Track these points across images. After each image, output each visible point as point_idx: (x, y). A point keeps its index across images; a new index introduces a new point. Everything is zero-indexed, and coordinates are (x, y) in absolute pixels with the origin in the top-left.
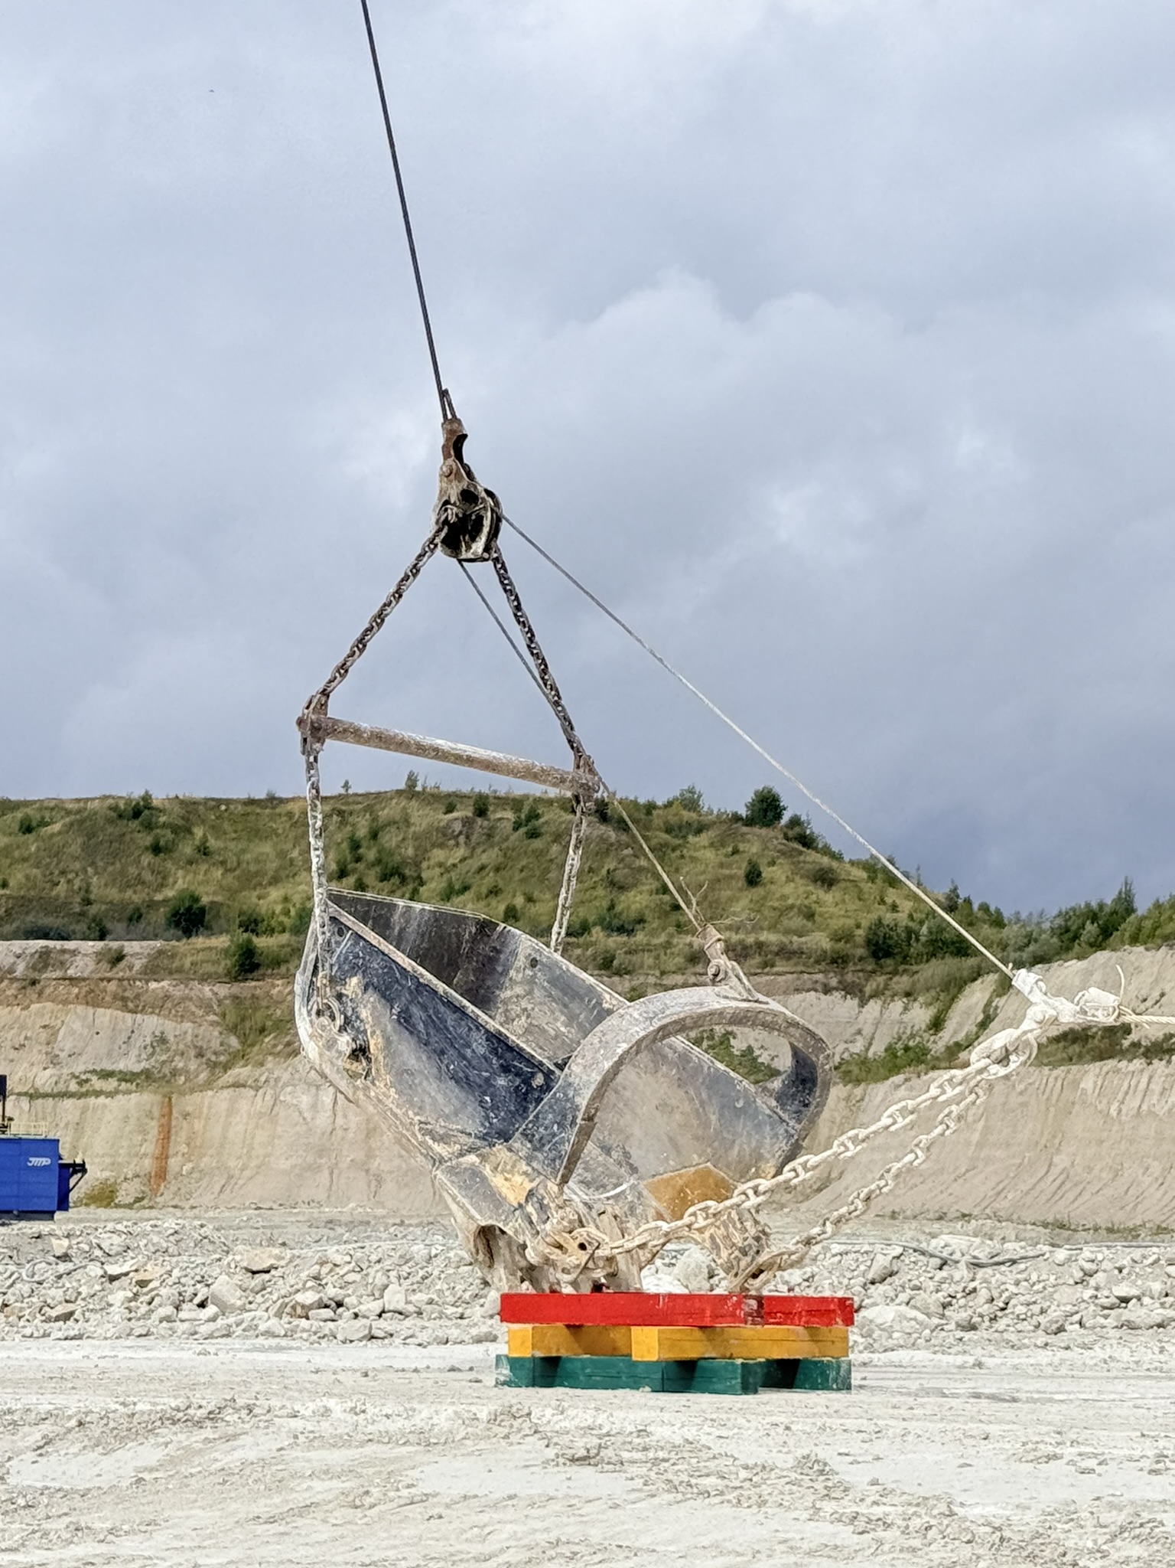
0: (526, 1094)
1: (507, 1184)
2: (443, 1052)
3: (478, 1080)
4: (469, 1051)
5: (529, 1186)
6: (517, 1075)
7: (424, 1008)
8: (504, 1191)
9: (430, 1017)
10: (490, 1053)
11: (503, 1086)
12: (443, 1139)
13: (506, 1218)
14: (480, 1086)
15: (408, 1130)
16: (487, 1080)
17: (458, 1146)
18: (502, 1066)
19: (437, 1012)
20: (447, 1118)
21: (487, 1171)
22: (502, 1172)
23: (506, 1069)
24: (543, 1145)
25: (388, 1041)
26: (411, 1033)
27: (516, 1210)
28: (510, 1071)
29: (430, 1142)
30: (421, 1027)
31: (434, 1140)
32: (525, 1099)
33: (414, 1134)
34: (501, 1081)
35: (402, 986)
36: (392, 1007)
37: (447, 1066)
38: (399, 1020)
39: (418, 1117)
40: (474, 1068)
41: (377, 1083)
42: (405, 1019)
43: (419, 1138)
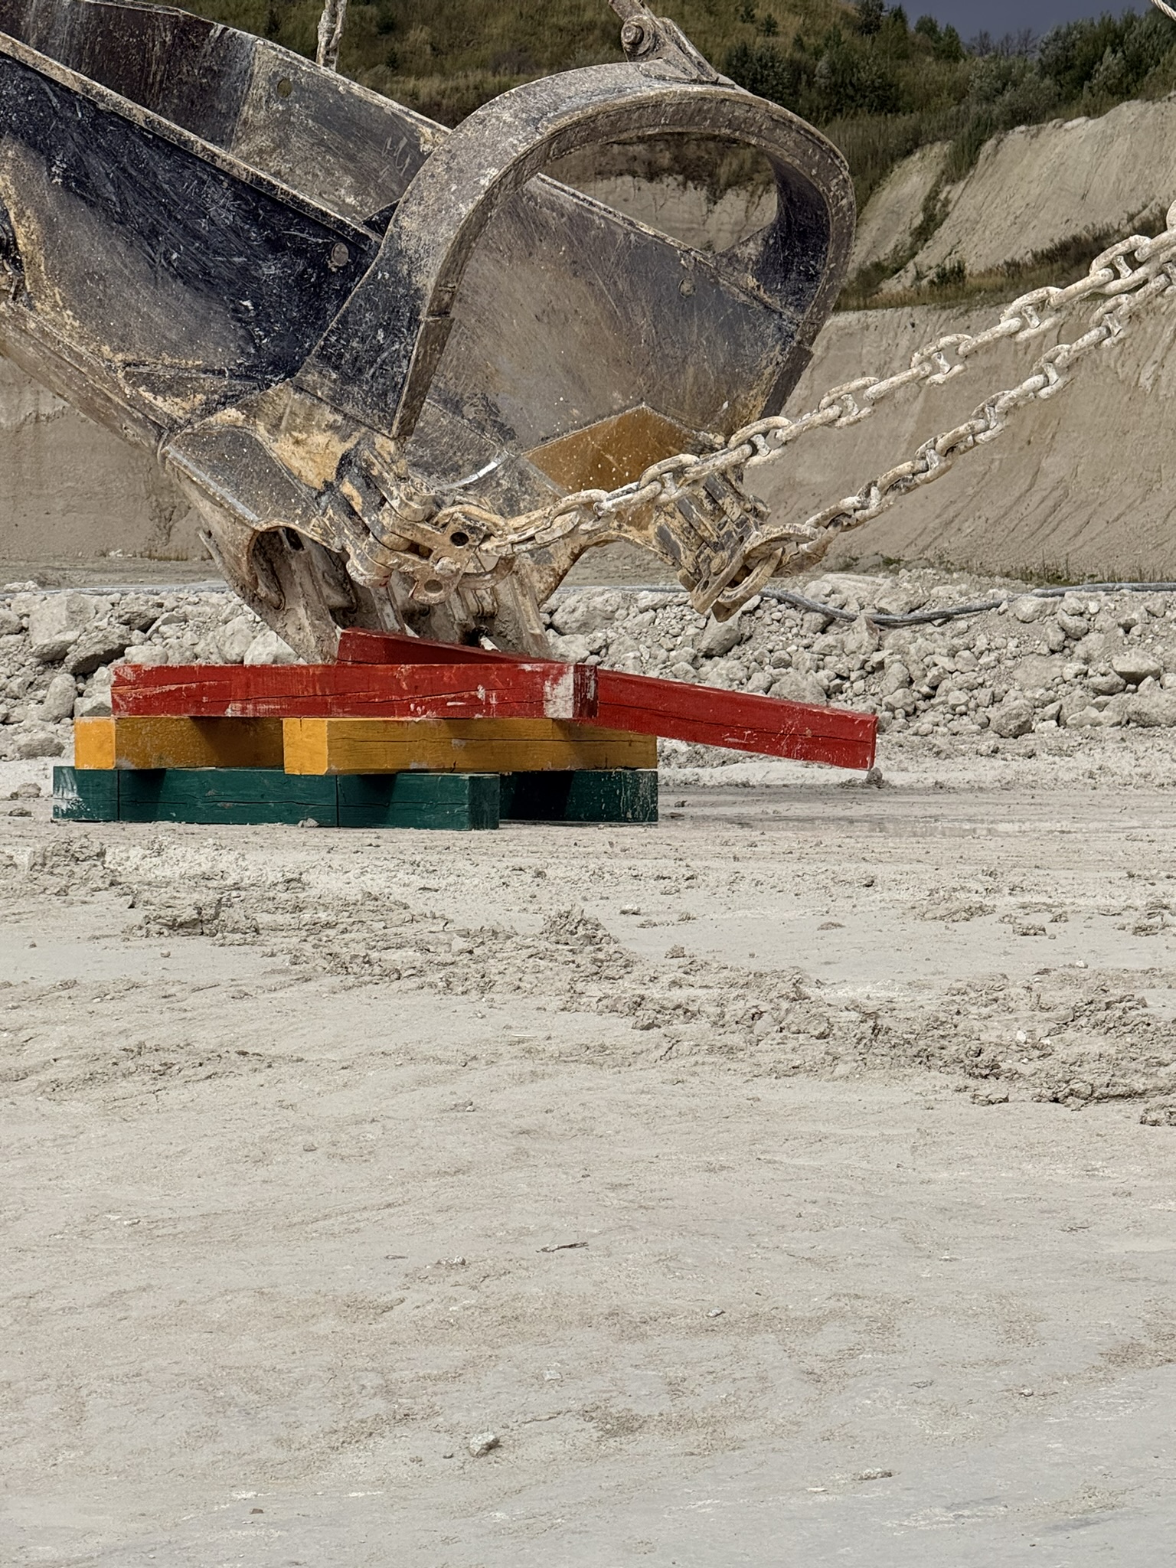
0: (318, 285)
1: (301, 451)
2: (153, 234)
3: (225, 273)
4: (203, 222)
5: (340, 449)
6: (299, 252)
7: (111, 156)
8: (296, 464)
9: (124, 170)
10: (245, 220)
11: (275, 278)
12: (173, 387)
13: (304, 511)
14: (230, 283)
15: (104, 380)
16: (243, 270)
17: (201, 397)
18: (268, 240)
19: (136, 160)
20: (175, 349)
21: (261, 432)
22: (288, 430)
23: (275, 246)
24: (360, 371)
25: (49, 225)
26: (92, 205)
27: (320, 494)
28: (284, 248)
29: (149, 396)
30: (109, 190)
31: (156, 392)
32: (317, 296)
33: (116, 385)
34: (270, 269)
35: (67, 122)
36: (51, 163)
37: (166, 256)
38: (66, 185)
39: (120, 356)
40: (216, 252)
41: (38, 305)
42: (77, 181)
43: (127, 392)
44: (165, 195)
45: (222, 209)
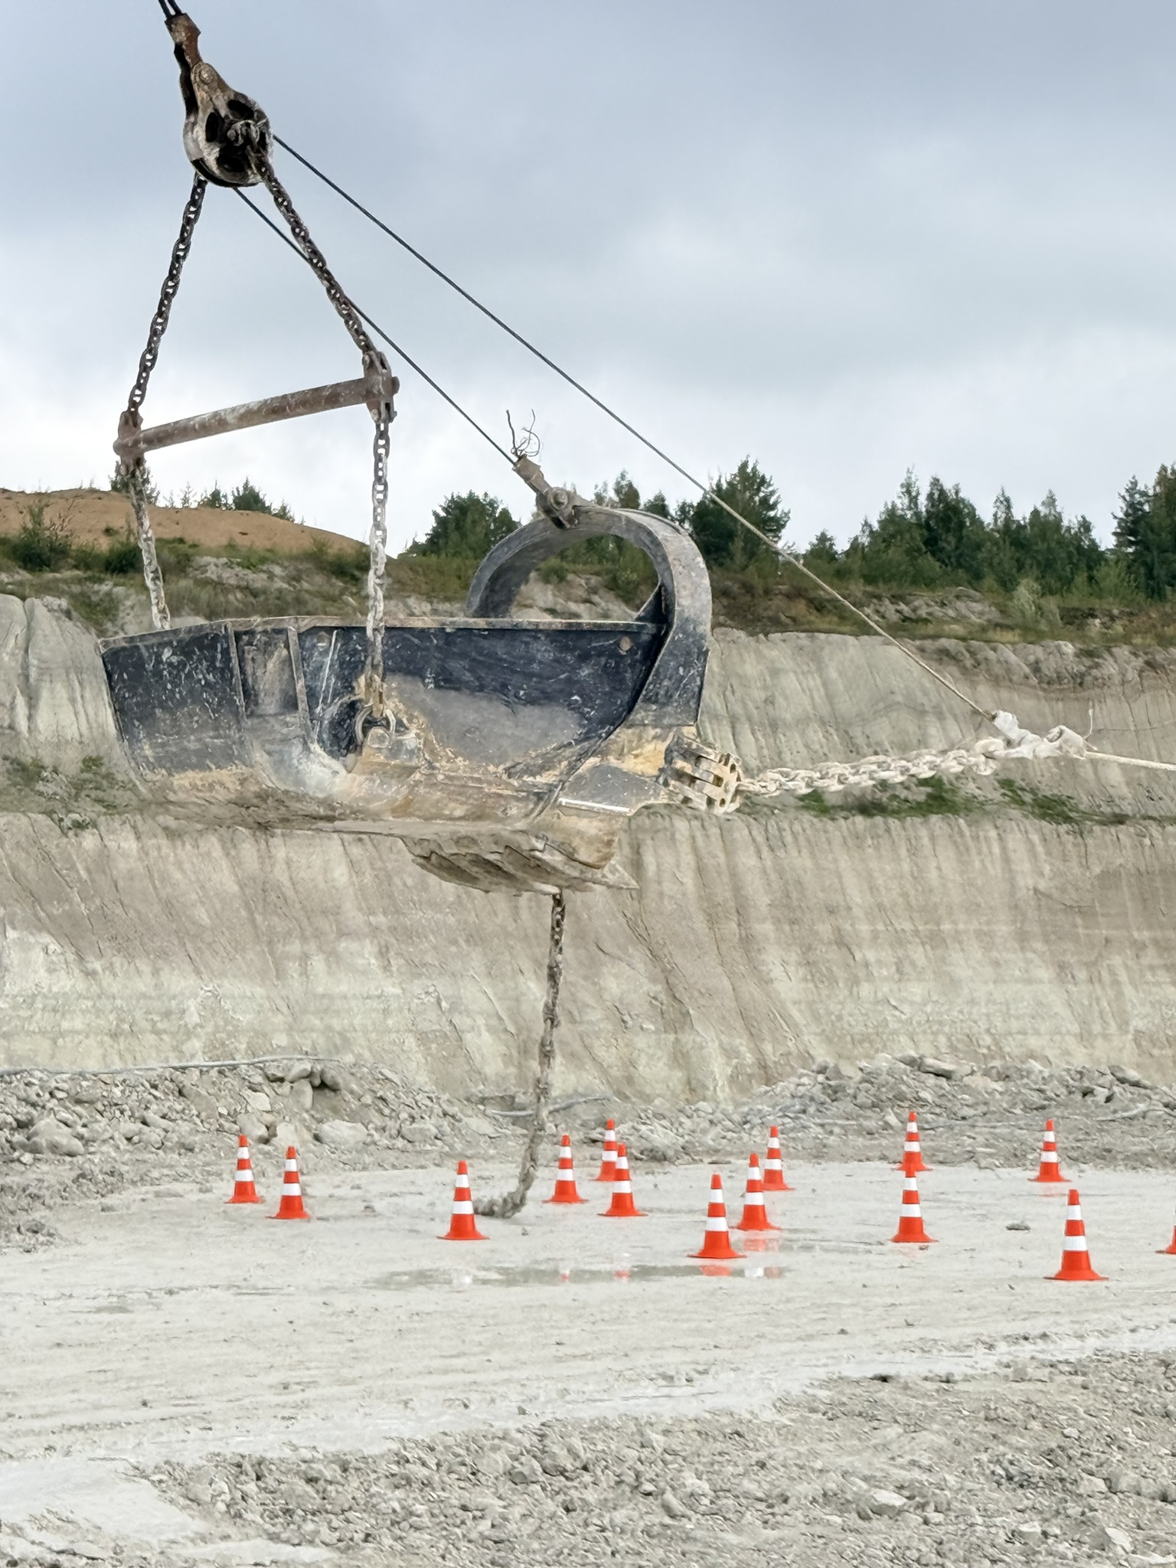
1: (640, 759)
2: (504, 686)
3: (557, 687)
4: (535, 665)
5: (663, 747)
6: (600, 654)
7: (463, 655)
8: (639, 768)
9: (474, 660)
10: (561, 652)
11: (589, 675)
12: (544, 766)
13: (655, 790)
14: (561, 691)
15: (499, 785)
16: (568, 680)
17: (565, 763)
18: (580, 656)
19: (481, 650)
20: (536, 746)
21: (612, 761)
22: (629, 752)
23: (584, 657)
25: (433, 714)
26: (457, 689)
27: (658, 777)
28: (590, 656)
29: (531, 779)
30: (468, 676)
31: (534, 775)
32: (618, 673)
33: (508, 784)
34: (585, 672)
35: (427, 649)
36: (423, 678)
37: (516, 696)
38: (438, 686)
39: (502, 767)
40: (549, 678)
41: (437, 765)
42: (444, 680)
43: (516, 784)
44: (505, 661)
45: (544, 652)
